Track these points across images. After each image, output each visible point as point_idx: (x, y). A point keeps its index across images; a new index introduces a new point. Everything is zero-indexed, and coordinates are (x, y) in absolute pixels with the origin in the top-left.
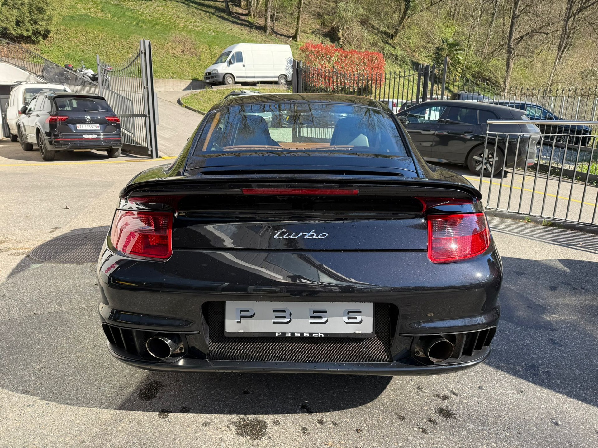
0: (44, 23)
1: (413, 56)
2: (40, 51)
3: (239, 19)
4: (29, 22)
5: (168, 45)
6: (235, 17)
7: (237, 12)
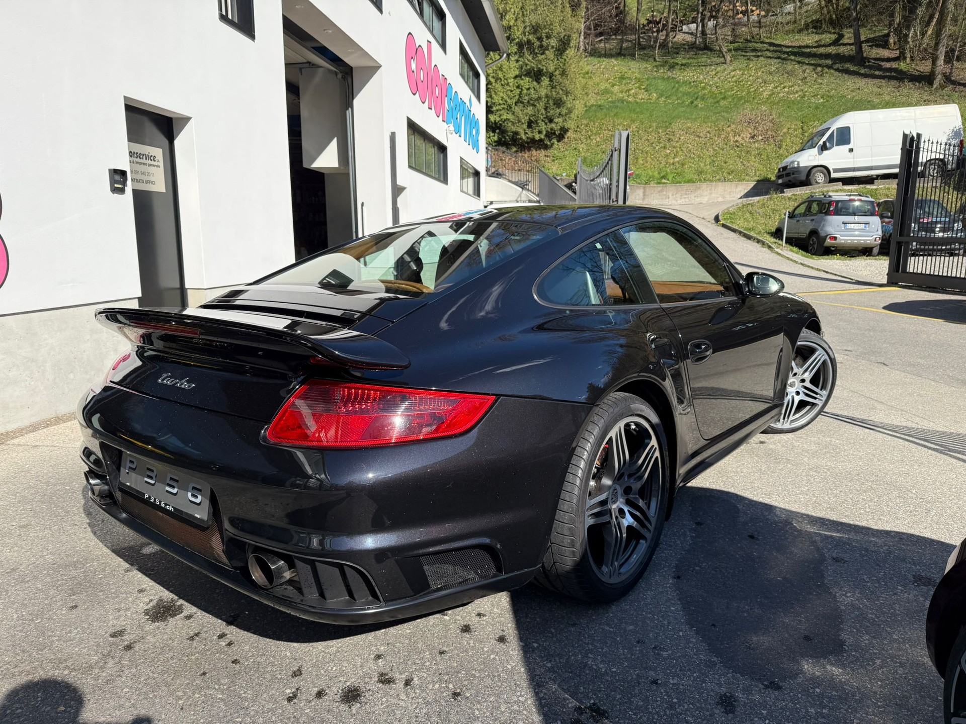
0: (560, 120)
2: (551, 158)
3: (880, 68)
4: (542, 120)
5: (729, 129)
6: (870, 67)
7: (878, 56)
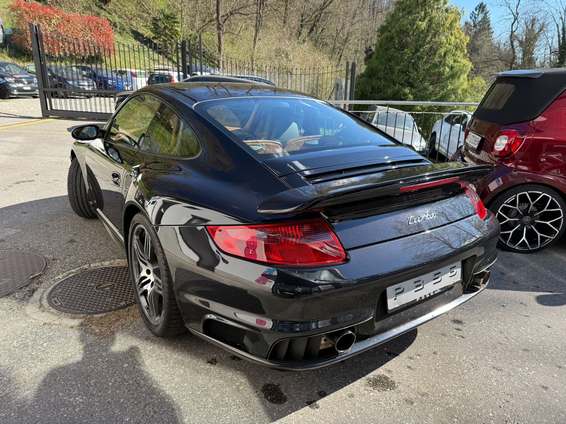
1: (131, 25)
